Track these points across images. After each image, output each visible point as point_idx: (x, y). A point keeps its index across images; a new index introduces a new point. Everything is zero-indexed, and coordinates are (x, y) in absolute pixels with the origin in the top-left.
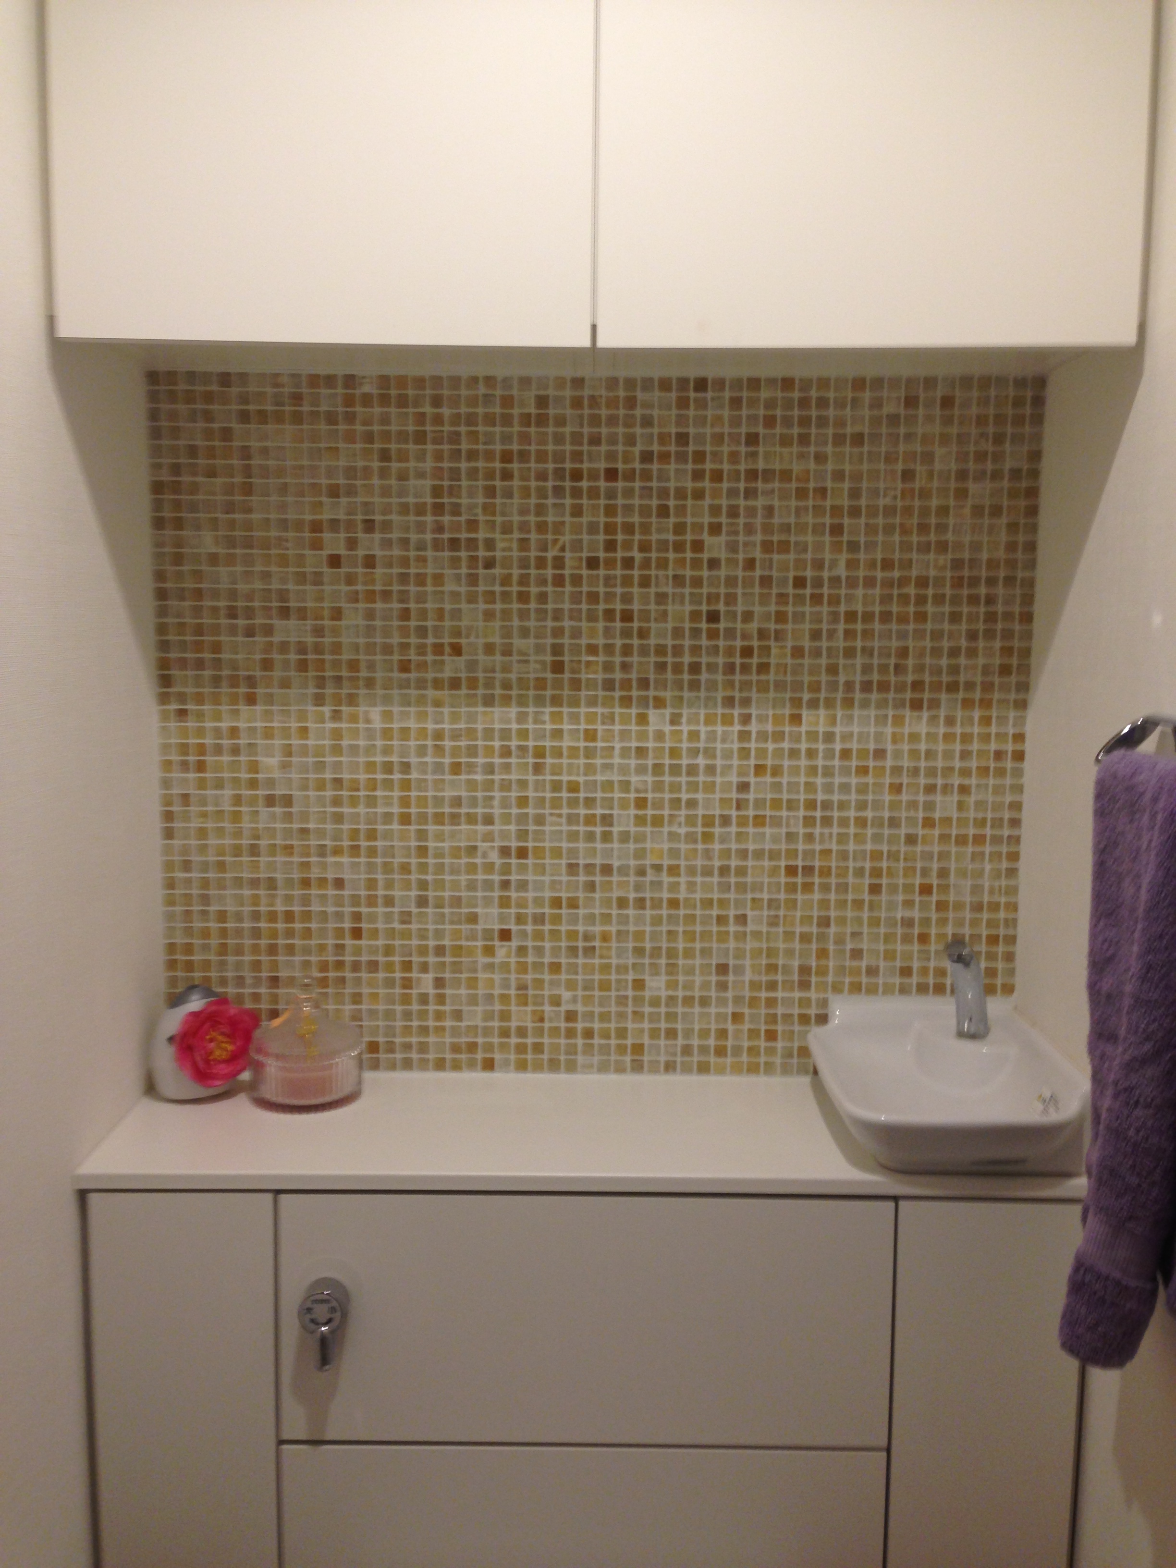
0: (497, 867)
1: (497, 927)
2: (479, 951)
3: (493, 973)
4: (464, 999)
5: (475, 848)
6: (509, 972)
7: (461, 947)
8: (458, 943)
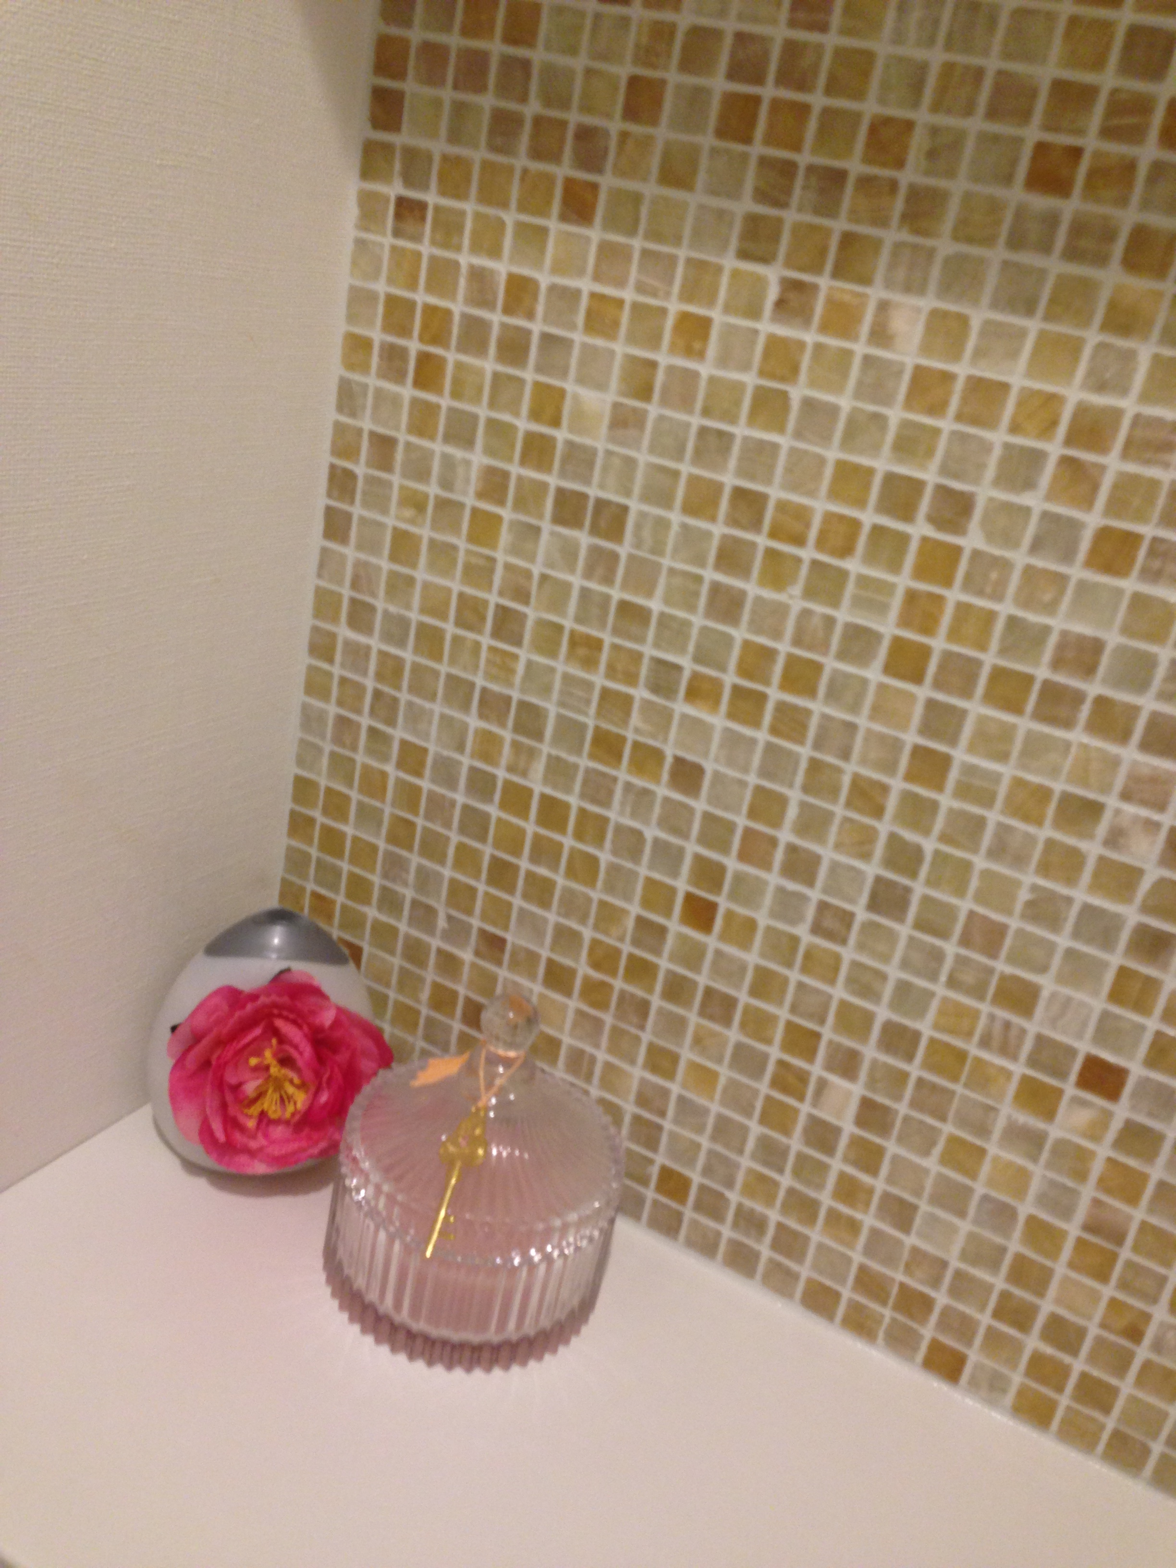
0: (1146, 885)
1: (1085, 1047)
2: (1012, 1088)
3: (1035, 1159)
4: (929, 1184)
5: (1094, 809)
6: (1081, 1176)
7: (961, 1056)
8: (958, 1043)
